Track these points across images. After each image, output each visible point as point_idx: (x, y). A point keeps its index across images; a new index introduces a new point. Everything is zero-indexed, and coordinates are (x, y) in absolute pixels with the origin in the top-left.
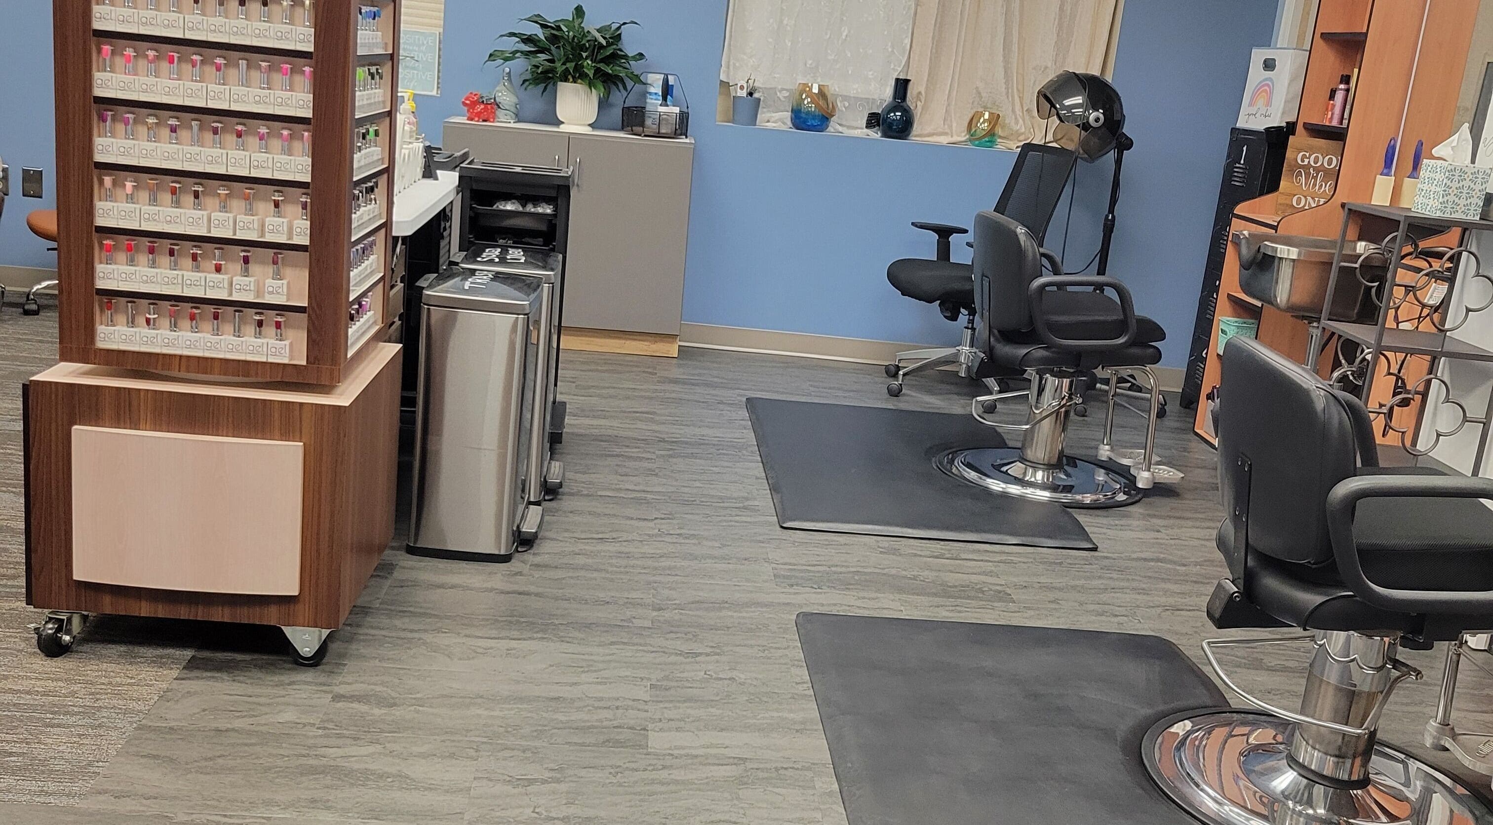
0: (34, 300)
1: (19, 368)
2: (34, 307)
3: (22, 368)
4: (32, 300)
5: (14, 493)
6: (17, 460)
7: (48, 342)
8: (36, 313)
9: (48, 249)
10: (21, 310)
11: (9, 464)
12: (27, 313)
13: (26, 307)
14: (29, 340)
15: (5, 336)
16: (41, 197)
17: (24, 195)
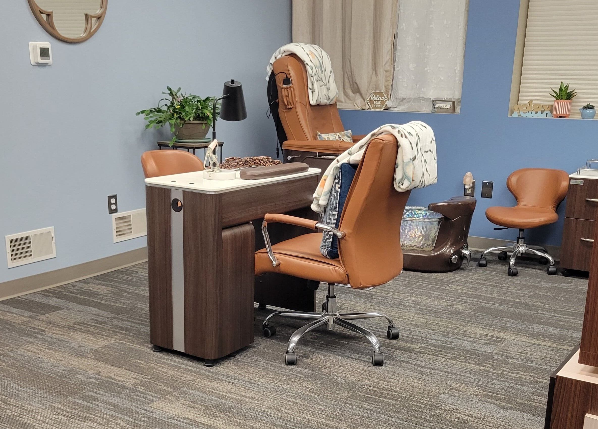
0: (485, 258)
1: (482, 304)
2: (484, 262)
3: (484, 304)
4: (483, 258)
5: (496, 404)
6: (493, 377)
7: (494, 286)
8: (485, 266)
9: (495, 229)
10: (477, 263)
11: (489, 380)
12: (481, 265)
13: (481, 262)
14: (484, 284)
15: (471, 280)
16: (491, 198)
17: (481, 197)
